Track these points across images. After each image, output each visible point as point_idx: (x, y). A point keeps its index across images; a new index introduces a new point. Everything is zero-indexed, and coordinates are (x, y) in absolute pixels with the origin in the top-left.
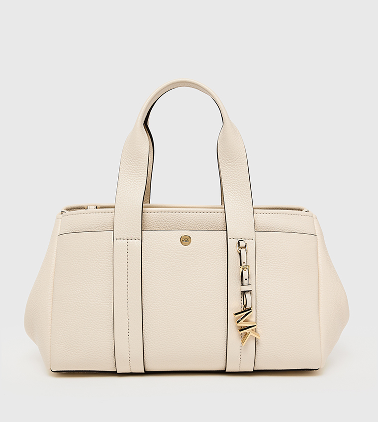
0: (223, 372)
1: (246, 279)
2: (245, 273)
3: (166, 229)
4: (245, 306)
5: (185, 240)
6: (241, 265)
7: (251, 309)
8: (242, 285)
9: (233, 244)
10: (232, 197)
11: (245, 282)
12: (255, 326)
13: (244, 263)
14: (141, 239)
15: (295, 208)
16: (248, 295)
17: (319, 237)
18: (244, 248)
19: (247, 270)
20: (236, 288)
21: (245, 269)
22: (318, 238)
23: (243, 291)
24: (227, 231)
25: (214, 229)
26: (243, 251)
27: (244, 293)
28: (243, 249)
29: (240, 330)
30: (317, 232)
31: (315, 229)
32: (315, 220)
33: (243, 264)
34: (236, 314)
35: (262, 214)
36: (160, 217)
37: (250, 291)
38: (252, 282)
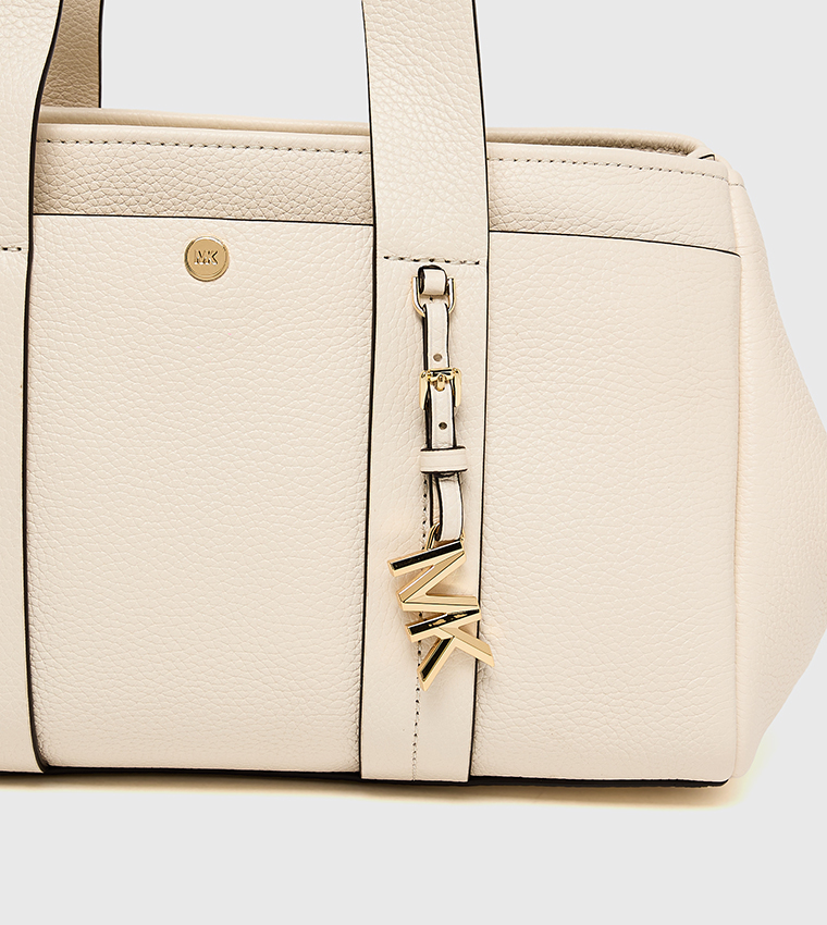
0: (350, 780)
1: (442, 426)
2: (441, 400)
3: (139, 209)
4: (437, 534)
5: (205, 261)
6: (426, 368)
7: (458, 546)
8: (429, 448)
9: (397, 281)
10: (402, 89)
11: (441, 437)
12: (477, 611)
13: (438, 358)
14: (26, 250)
15: (662, 141)
16: (448, 489)
17: (747, 261)
18: (440, 297)
19: (448, 387)
20: (402, 462)
21: (440, 385)
22: (744, 265)
23: (430, 474)
24: (374, 225)
25: (329, 217)
26: (436, 310)
27: (433, 478)
28: (437, 301)
29: (414, 630)
30: (740, 242)
31: (733, 231)
32: (734, 191)
33: (433, 365)
34: (397, 565)
35: (523, 163)
36: (115, 163)
37: (457, 472)
38: (470, 435)
